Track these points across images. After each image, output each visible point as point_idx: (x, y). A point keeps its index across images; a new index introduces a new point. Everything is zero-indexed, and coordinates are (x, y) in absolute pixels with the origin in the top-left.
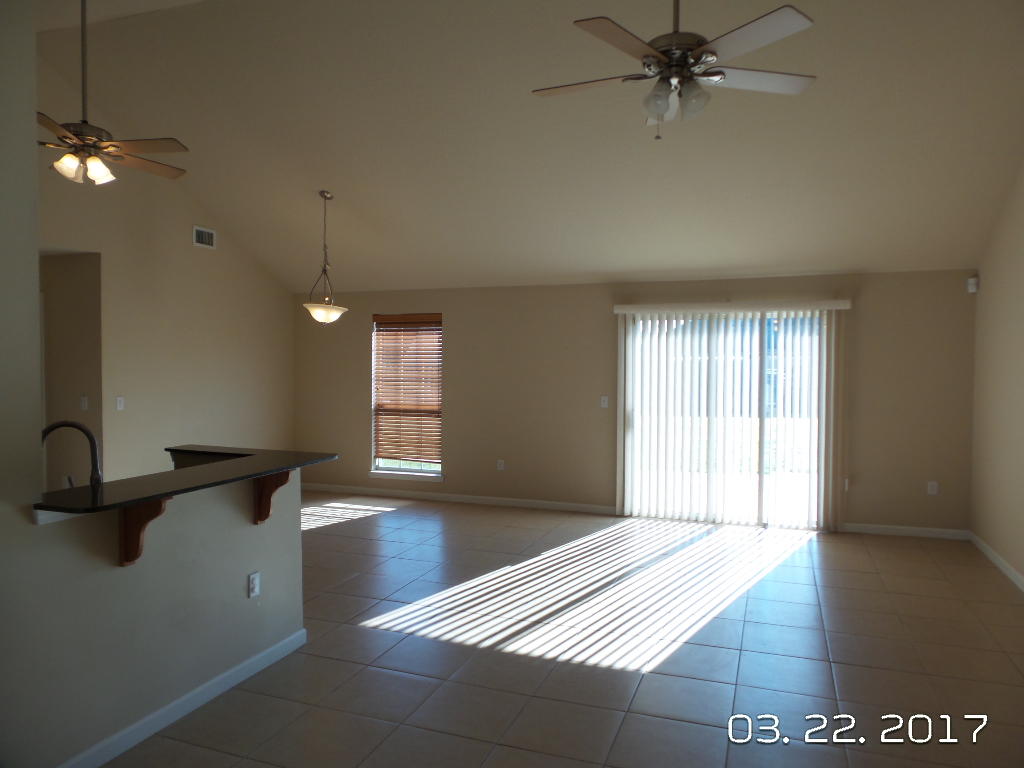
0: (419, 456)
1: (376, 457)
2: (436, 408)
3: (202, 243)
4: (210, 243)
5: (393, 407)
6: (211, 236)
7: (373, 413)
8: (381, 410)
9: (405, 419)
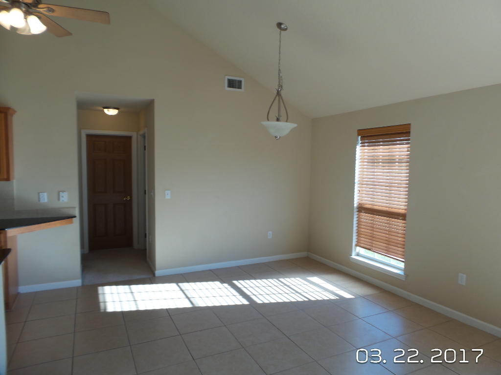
0: (387, 252)
1: (357, 245)
2: (403, 211)
3: (233, 87)
4: (240, 87)
5: (370, 206)
6: (240, 82)
7: (355, 210)
8: (361, 209)
9: (378, 218)
